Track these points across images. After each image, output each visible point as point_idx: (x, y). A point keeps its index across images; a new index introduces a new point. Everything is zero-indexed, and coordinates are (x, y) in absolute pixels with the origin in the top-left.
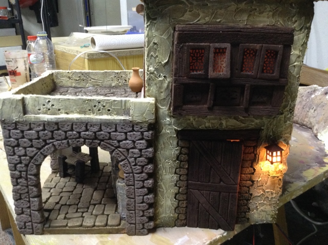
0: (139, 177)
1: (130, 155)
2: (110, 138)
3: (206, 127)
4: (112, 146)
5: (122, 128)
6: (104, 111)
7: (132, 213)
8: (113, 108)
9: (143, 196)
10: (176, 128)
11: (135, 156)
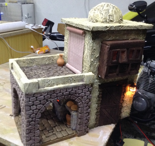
0: (86, 109)
1: (83, 99)
2: (76, 93)
3: (110, 81)
4: (76, 96)
5: (81, 88)
6: (73, 81)
7: (81, 126)
8: (77, 79)
9: (87, 117)
10: (99, 84)
11: (85, 99)
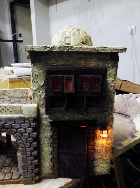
0: (29, 150)
1: (23, 137)
2: (11, 128)
3: (66, 119)
4: (13, 132)
5: (18, 122)
6: (8, 112)
7: (25, 171)
8: (13, 110)
9: (32, 161)
10: (50, 120)
11: (26, 137)
